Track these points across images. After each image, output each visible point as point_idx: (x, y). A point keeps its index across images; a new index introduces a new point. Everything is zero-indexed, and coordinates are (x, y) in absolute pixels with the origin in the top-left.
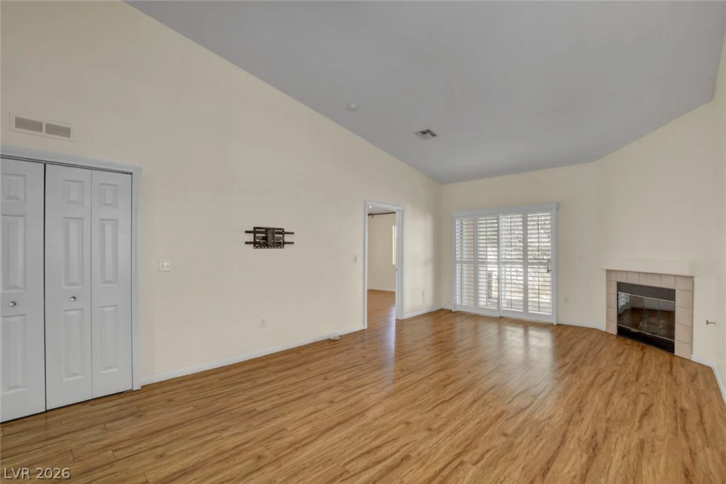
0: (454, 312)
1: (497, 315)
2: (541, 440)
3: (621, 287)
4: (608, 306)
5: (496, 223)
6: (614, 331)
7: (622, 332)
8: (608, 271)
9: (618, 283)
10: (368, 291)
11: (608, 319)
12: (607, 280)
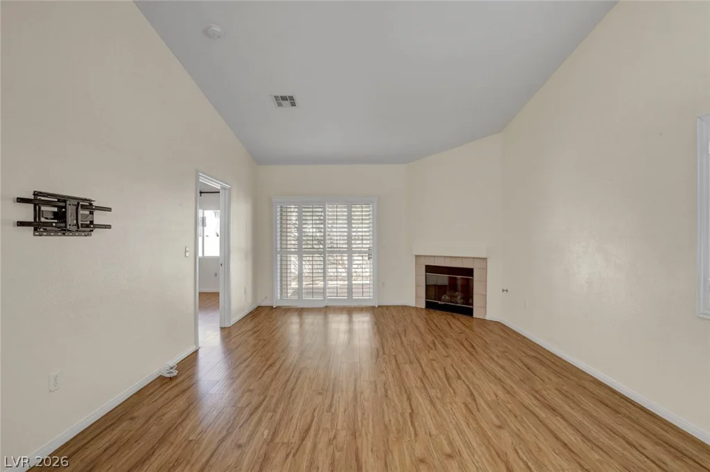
0: (276, 308)
1: (322, 305)
2: (368, 416)
3: (430, 269)
4: (417, 286)
5: (322, 212)
6: (423, 306)
7: (429, 305)
8: (417, 256)
9: (426, 266)
10: (200, 293)
11: (417, 297)
12: (416, 264)
